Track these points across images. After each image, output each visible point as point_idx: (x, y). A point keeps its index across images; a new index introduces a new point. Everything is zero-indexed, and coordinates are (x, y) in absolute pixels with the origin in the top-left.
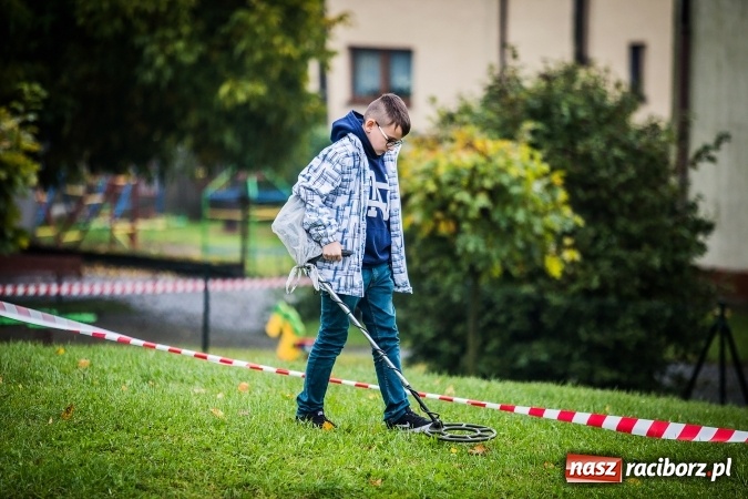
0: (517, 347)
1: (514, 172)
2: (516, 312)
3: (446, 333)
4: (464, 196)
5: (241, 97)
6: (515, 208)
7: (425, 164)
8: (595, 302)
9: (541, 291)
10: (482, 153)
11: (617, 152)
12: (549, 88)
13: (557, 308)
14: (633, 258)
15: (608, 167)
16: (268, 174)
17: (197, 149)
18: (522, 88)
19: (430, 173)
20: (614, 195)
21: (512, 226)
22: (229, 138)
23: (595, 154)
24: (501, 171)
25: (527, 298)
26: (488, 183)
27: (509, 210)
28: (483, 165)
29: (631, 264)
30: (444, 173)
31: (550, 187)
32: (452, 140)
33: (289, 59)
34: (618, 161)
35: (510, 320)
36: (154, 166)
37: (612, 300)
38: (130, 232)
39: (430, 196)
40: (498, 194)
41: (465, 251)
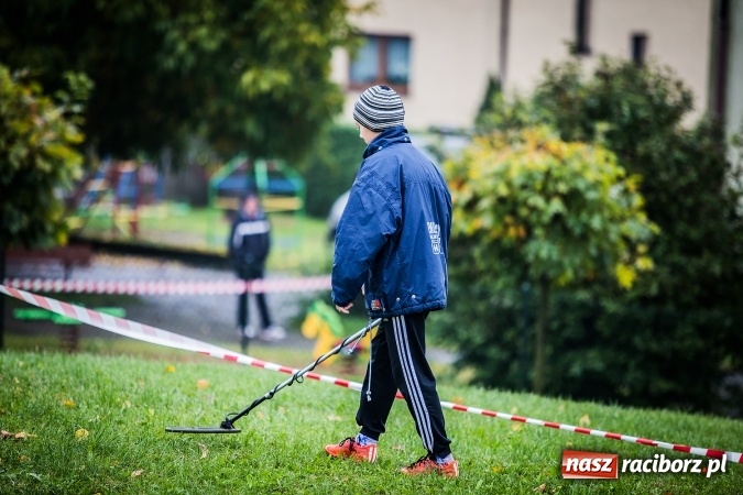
0: (570, 355)
1: (591, 176)
2: (571, 318)
3: (495, 338)
4: (538, 201)
5: (265, 85)
6: (591, 214)
7: (497, 166)
8: (652, 310)
9: (597, 298)
10: (557, 156)
11: (678, 154)
12: (608, 88)
13: (613, 316)
14: (693, 265)
15: (668, 169)
16: (278, 165)
17: (213, 139)
18: (578, 86)
19: (502, 175)
20: (673, 199)
21: (587, 233)
22: (251, 127)
23: (655, 155)
24: (577, 175)
25: (582, 305)
26: (562, 188)
27: (584, 216)
28: (558, 169)
29: (691, 271)
30: (516, 176)
31: (626, 192)
32: (523, 141)
33: (313, 48)
34: (678, 163)
35: (563, 326)
36: (166, 155)
37: (670, 308)
38: (132, 220)
39: (502, 200)
40: (573, 199)
41: (537, 257)
